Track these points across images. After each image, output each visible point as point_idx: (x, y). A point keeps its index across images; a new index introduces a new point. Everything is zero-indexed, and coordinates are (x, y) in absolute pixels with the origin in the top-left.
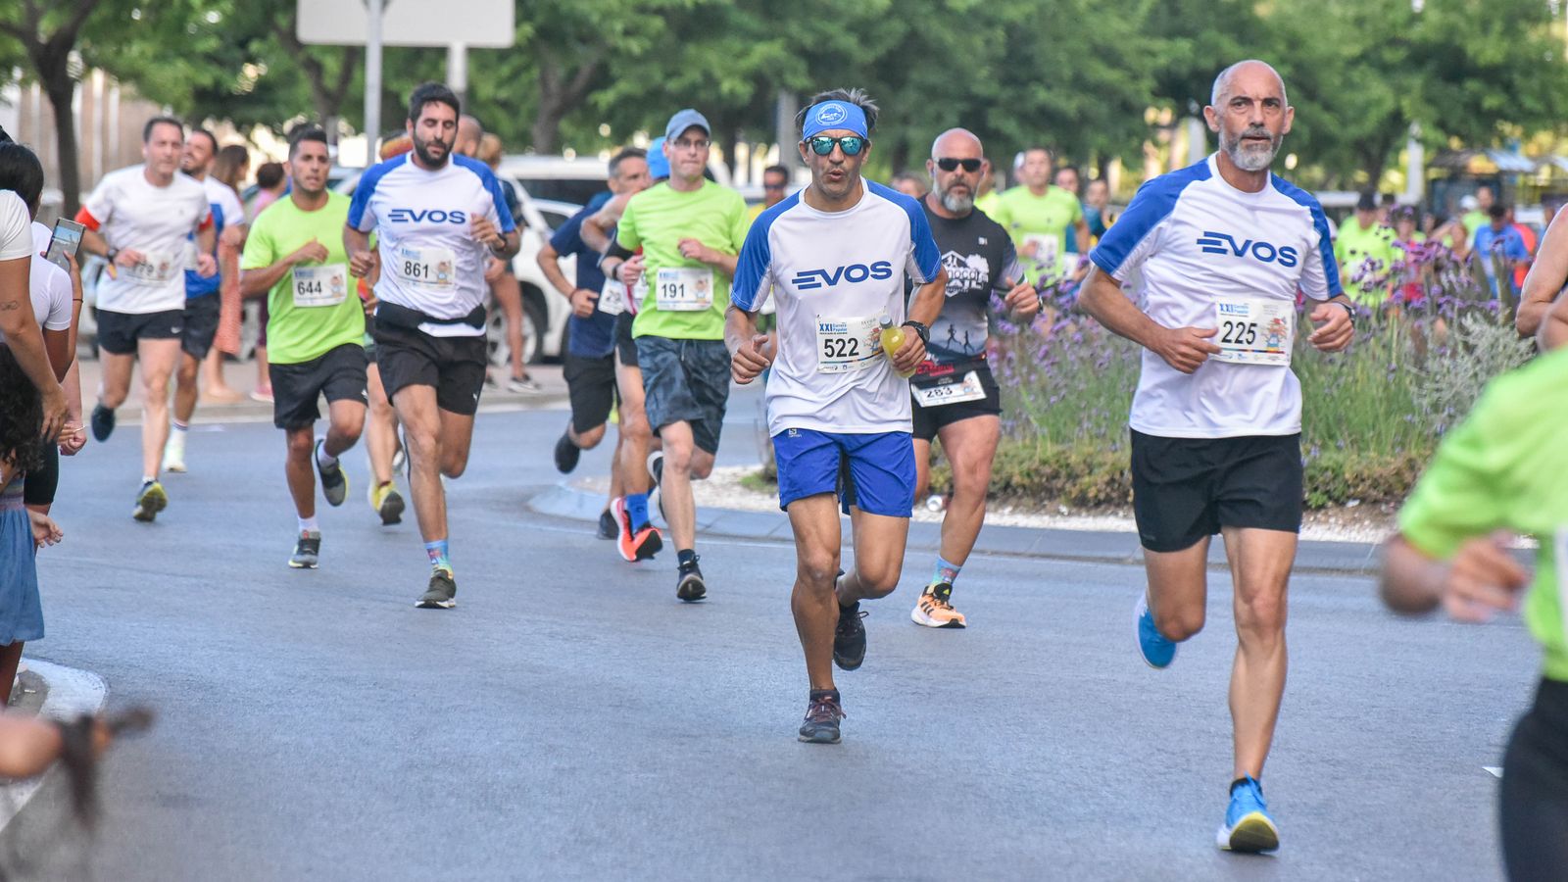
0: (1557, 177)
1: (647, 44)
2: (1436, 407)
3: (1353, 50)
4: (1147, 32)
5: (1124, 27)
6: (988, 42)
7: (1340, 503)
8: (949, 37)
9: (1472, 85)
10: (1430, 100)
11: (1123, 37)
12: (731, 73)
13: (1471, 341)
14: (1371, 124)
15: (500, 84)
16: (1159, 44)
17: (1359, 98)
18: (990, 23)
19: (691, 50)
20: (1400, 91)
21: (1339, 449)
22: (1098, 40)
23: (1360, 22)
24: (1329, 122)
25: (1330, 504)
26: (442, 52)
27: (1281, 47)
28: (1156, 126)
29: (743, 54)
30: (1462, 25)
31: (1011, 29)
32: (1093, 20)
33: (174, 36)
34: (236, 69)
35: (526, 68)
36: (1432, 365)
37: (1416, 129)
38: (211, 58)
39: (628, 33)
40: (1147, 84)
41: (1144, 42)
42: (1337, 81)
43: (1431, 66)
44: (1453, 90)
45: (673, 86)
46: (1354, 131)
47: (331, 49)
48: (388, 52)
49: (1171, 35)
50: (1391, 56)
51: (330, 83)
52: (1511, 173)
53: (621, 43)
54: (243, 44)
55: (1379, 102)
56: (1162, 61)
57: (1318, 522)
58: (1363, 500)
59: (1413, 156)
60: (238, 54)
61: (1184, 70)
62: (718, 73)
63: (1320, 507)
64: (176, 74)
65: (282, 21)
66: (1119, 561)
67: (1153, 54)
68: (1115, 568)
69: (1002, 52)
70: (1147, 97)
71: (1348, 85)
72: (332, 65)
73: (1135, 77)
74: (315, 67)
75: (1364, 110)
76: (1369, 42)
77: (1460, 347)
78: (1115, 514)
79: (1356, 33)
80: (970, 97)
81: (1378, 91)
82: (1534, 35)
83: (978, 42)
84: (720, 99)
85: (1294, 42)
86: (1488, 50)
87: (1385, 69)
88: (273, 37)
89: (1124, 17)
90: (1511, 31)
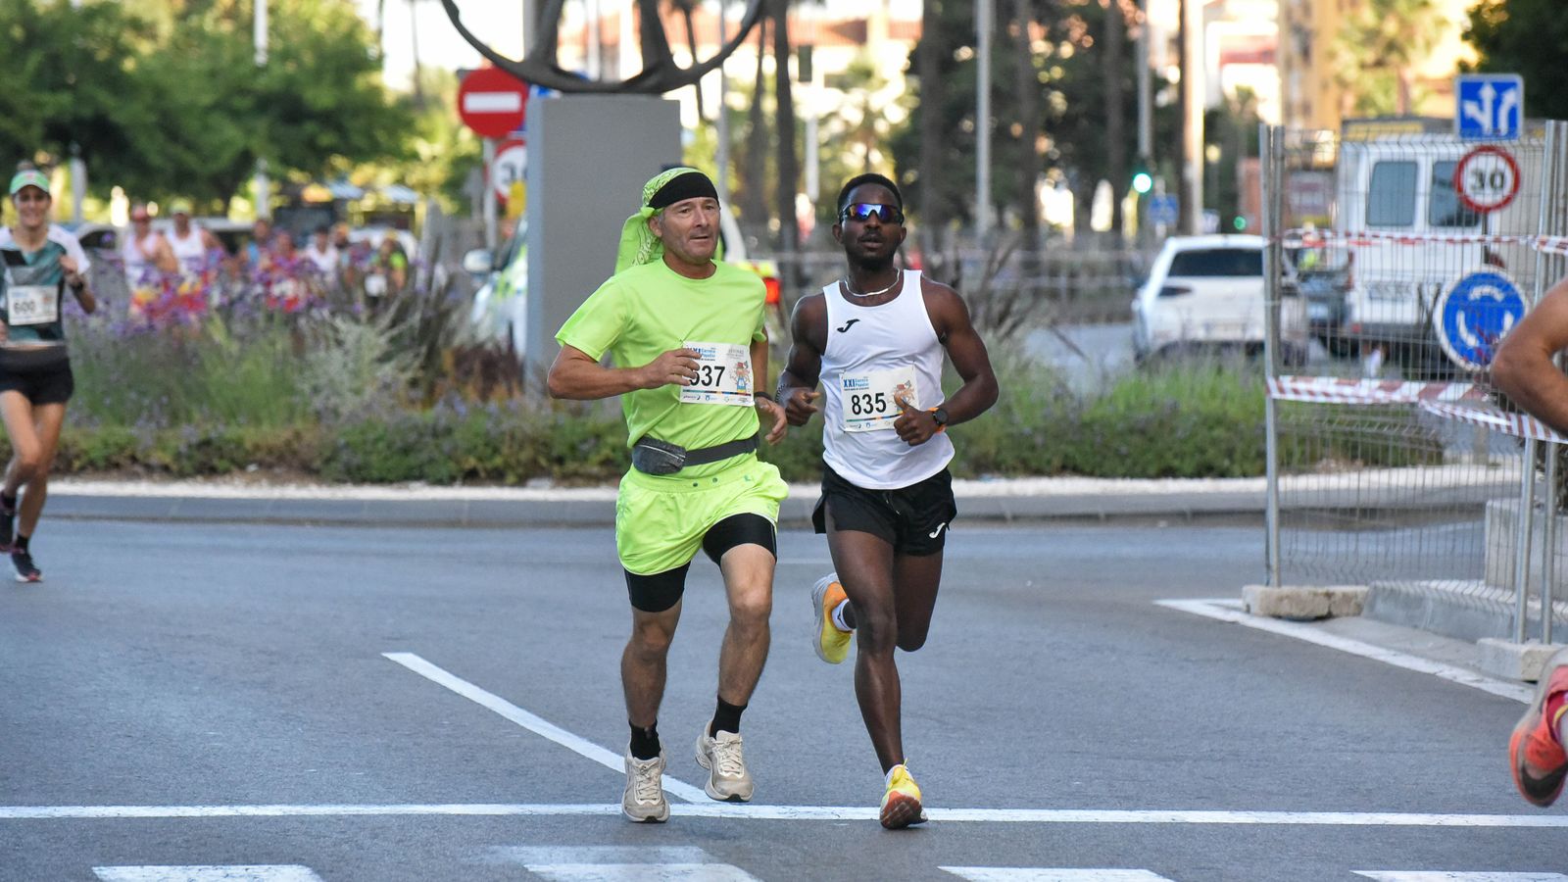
0: (380, 202)
2: (316, 390)
3: (206, 99)
4: (35, 87)
5: (15, 83)
7: (242, 467)
9: (310, 127)
10: (273, 139)
11: (16, 91)
13: (341, 336)
14: (226, 159)
16: (45, 97)
17: (215, 139)
20: (249, 132)
21: (239, 425)
23: (213, 74)
24: (191, 160)
25: (234, 468)
27: (147, 98)
30: (299, 74)
36: (311, 356)
37: (263, 163)
40: (37, 131)
41: (33, 96)
42: (195, 125)
43: (273, 111)
44: (293, 130)
46: (214, 167)
49: (58, 86)
50: (242, 103)
52: (343, 200)
55: (231, 142)
56: (49, 112)
57: (225, 483)
58: (261, 464)
59: (258, 186)
61: (68, 118)
63: (226, 472)
66: (69, 517)
67: (41, 106)
68: (64, 523)
70: (35, 142)
71: (206, 128)
73: (27, 124)
75: (220, 149)
76: (221, 92)
77: (332, 343)
78: (62, 480)
79: (210, 84)
81: (230, 135)
82: (361, 82)
85: (160, 93)
86: (322, 97)
87: (235, 115)
89: (15, 75)
90: (340, 80)
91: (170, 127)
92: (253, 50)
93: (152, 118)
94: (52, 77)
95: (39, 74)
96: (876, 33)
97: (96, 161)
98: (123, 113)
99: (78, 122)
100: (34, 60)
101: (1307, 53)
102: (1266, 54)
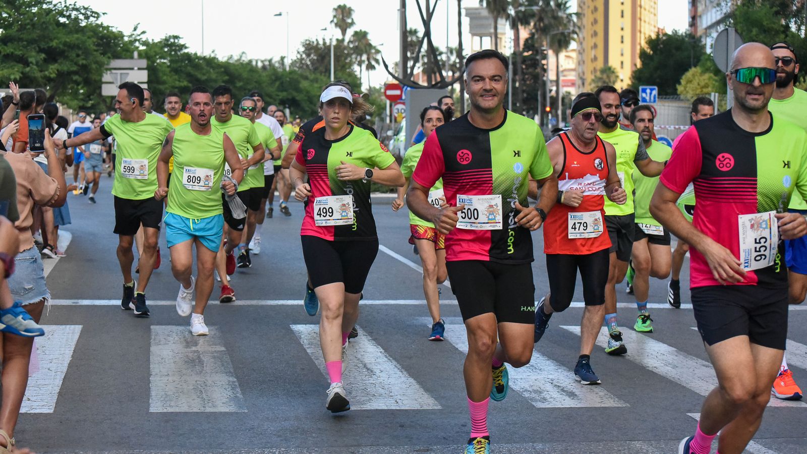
4: (278, 90)
16: (280, 93)
32: (266, 88)
33: (75, 94)
34: (87, 102)
38: (82, 100)
41: (277, 93)
47: (109, 97)
49: (282, 91)
51: (108, 104)
54: (89, 96)
56: (280, 97)
60: (87, 99)
61: (285, 98)
64: (75, 103)
65: (98, 91)
67: (278, 96)
72: (109, 100)
74: (105, 101)
85: (308, 92)
88: (95, 95)
89: (272, 88)
93: (306, 98)
94: (282, 88)
95: (278, 87)
97: (292, 109)
98: (299, 97)
99: (288, 99)
100: (277, 83)
101: (583, 84)
102: (573, 84)
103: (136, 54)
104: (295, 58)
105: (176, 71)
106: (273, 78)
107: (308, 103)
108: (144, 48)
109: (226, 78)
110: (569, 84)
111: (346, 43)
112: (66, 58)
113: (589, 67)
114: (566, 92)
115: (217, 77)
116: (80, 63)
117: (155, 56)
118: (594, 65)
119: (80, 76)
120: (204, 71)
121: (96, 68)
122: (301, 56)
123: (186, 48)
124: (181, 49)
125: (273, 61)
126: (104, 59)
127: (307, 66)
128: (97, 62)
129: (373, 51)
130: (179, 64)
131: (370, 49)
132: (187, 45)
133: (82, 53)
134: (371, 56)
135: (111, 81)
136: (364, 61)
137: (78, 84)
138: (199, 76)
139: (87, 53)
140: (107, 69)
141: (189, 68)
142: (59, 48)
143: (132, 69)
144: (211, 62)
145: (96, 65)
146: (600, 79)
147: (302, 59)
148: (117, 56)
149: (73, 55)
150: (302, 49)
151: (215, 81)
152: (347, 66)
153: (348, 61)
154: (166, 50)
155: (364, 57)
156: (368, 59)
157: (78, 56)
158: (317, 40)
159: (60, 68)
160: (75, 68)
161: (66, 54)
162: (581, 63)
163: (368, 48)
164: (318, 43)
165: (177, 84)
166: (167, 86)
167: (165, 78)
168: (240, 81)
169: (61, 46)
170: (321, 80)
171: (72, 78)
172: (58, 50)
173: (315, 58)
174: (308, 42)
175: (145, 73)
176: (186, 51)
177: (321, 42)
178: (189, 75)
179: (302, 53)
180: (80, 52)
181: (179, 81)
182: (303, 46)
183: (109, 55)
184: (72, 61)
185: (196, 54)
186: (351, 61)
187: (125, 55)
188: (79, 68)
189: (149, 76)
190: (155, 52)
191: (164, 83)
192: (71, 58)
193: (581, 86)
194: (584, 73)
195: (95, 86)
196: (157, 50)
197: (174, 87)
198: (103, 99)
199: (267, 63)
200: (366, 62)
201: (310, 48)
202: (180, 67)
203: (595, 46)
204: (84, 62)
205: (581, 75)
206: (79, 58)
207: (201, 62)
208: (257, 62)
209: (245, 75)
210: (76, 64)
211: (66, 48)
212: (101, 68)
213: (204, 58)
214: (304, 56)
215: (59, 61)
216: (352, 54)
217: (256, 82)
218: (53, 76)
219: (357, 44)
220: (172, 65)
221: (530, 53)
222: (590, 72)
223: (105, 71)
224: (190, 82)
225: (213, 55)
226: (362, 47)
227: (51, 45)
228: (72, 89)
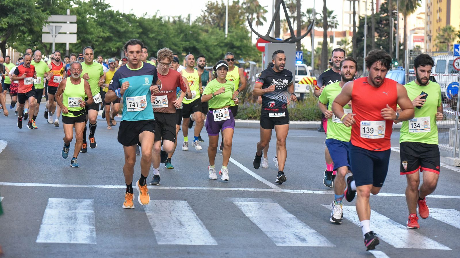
1: (99, 43)
3: (216, 44)
4: (181, 41)
5: (178, 40)
6: (155, 43)
8: (149, 42)
9: (235, 49)
11: (178, 42)
12: (113, 47)
14: (218, 56)
15: (76, 49)
16: (184, 43)
17: (216, 51)
18: (156, 39)
19: (107, 44)
20: (223, 50)
22: (173, 42)
23: (217, 39)
24: (211, 55)
26: (65, 44)
27: (204, 43)
28: (183, 56)
29: (115, 45)
30: (233, 39)
31: (159, 40)
32: (173, 39)
35: (80, 47)
38: (29, 45)
39: (96, 41)
40: (182, 49)
41: (181, 42)
42: (213, 49)
43: (228, 46)
44: (232, 50)
45: (104, 49)
46: (216, 57)
47: (48, 43)
48: (56, 44)
49: (186, 41)
50: (222, 45)
51: (48, 49)
52: (241, 64)
53: (95, 43)
54: (34, 43)
55: (220, 52)
56: (184, 45)
61: (188, 47)
62: (111, 47)
64: (23, 47)
65: (40, 39)
67: (182, 44)
69: (158, 44)
70: (181, 51)
71: (214, 49)
72: (48, 46)
73: (179, 48)
74: (45, 46)
75: (217, 53)
76: (218, 42)
79: (216, 41)
80: (153, 51)
81: (220, 51)
83: (154, 42)
84: (112, 52)
85: (206, 42)
86: (237, 44)
87: (221, 47)
88: (38, 42)
89: (178, 38)
90: (241, 41)
91: (207, 49)
92: (225, 35)
93: (204, 47)
95: (183, 38)
96: (347, 34)
98: (198, 46)
99: (190, 48)
100: (182, 35)
101: (430, 40)
102: (423, 40)
103: (68, 11)
104: (199, 16)
105: (101, 24)
106: (179, 31)
107: (205, 51)
108: (77, 6)
109: (141, 30)
110: (420, 40)
111: (240, 4)
112: (15, 13)
113: (435, 26)
114: (417, 46)
115: (133, 29)
116: (25, 18)
117: (85, 12)
118: (439, 24)
119: (25, 27)
120: (123, 25)
121: (38, 21)
122: (205, 13)
123: (110, 7)
124: (106, 8)
125: (182, 18)
126: (43, 15)
127: (209, 22)
128: (38, 17)
129: (262, 11)
130: (104, 19)
131: (259, 10)
132: (110, 5)
133: (27, 10)
134: (260, 15)
135: (48, 31)
136: (254, 19)
137: (24, 33)
138: (119, 28)
139: (30, 9)
140: (46, 22)
141: (111, 22)
142: (10, 6)
143: (66, 23)
144: (129, 18)
145: (37, 19)
146: (443, 36)
147: (204, 17)
148: (54, 13)
149: (20, 11)
150: (206, 8)
151: (132, 33)
152: (240, 23)
153: (241, 18)
154: (94, 8)
155: (255, 15)
156: (258, 17)
157: (24, 12)
158: (217, 1)
159: (10, 21)
160: (21, 22)
161: (15, 10)
162: (429, 23)
163: (257, 8)
164: (217, 4)
165: (102, 34)
166: (93, 36)
167: (92, 30)
168: (152, 33)
169: (11, 5)
170: (217, 33)
171: (20, 29)
172: (8, 7)
173: (215, 15)
174: (210, 3)
175: (75, 26)
176: (109, 9)
177: (220, 4)
178: (111, 27)
179: (205, 11)
180: (25, 10)
181: (104, 32)
182: (206, 6)
183: (48, 12)
184: (19, 16)
185: (117, 12)
186: (244, 18)
187: (61, 12)
188: (24, 21)
189: (78, 28)
190: (85, 9)
191: (91, 33)
192: (18, 13)
193: (428, 41)
194: (430, 31)
195: (37, 36)
196: (86, 7)
197: (99, 37)
198: (44, 45)
199: (177, 19)
200: (256, 20)
201: (211, 8)
202: (104, 21)
203: (440, 10)
204: (28, 17)
205: (429, 33)
206: (25, 14)
207: (121, 17)
208: (169, 18)
209: (156, 29)
210: (22, 18)
211: (15, 6)
212: (41, 21)
213: (124, 15)
214: (207, 14)
215: (10, 15)
216: (245, 13)
217: (165, 34)
218: (4, 26)
219: (249, 5)
220: (99, 20)
221: (386, 14)
222: (435, 31)
223: (44, 24)
224: (112, 33)
225: (132, 13)
226: (253, 7)
227: (3, 3)
228: (20, 36)
